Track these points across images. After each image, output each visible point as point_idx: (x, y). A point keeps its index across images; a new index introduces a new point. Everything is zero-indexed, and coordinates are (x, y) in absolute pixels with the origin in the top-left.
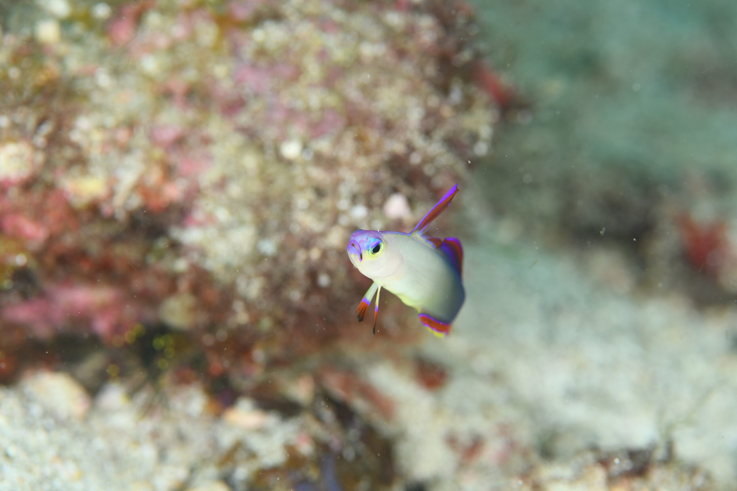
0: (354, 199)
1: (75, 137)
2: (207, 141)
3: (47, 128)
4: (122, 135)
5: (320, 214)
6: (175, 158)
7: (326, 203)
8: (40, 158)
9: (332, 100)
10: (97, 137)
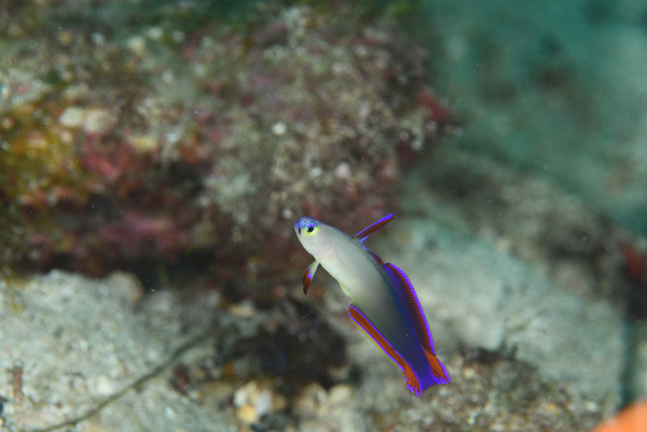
0: (314, 163)
1: (142, 110)
2: (228, 122)
3: (123, 102)
4: (173, 113)
5: (291, 172)
6: (205, 130)
7: (296, 166)
8: (113, 119)
9: (310, 100)
10: (156, 112)
